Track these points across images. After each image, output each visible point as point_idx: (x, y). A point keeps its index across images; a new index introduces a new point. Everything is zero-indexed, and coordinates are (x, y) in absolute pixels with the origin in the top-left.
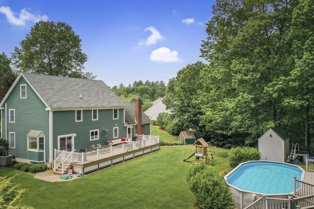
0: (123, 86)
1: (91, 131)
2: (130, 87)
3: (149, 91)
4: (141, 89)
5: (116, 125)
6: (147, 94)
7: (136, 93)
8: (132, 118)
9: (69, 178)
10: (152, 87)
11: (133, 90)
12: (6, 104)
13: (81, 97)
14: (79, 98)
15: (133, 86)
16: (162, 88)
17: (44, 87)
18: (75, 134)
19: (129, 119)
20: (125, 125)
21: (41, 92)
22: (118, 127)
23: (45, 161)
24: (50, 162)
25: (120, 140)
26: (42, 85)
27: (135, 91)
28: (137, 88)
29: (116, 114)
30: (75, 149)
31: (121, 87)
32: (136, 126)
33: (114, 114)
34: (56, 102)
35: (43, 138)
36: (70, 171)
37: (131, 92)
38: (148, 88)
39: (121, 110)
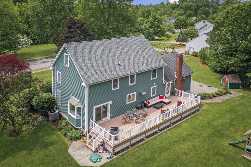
0: (169, 3)
1: (127, 95)
2: (176, 3)
3: (192, 8)
4: (186, 6)
5: (155, 84)
6: (191, 10)
7: (181, 9)
8: (172, 72)
9: (98, 160)
10: (196, 3)
11: (178, 6)
12: (55, 65)
13: (119, 64)
14: (117, 65)
15: (178, 3)
16: (206, 4)
17: (84, 58)
18: (111, 102)
19: (169, 74)
20: (164, 83)
21: (80, 65)
22: (156, 86)
23: (81, 127)
24: (86, 130)
25: (158, 97)
26: (82, 55)
27: (180, 7)
28: (182, 5)
29: (155, 74)
30: (110, 115)
31: (168, 4)
32: (175, 81)
33: (153, 74)
34: (93, 75)
35: (81, 107)
36: (101, 148)
37: (176, 8)
38: (192, 5)
39: (160, 69)
